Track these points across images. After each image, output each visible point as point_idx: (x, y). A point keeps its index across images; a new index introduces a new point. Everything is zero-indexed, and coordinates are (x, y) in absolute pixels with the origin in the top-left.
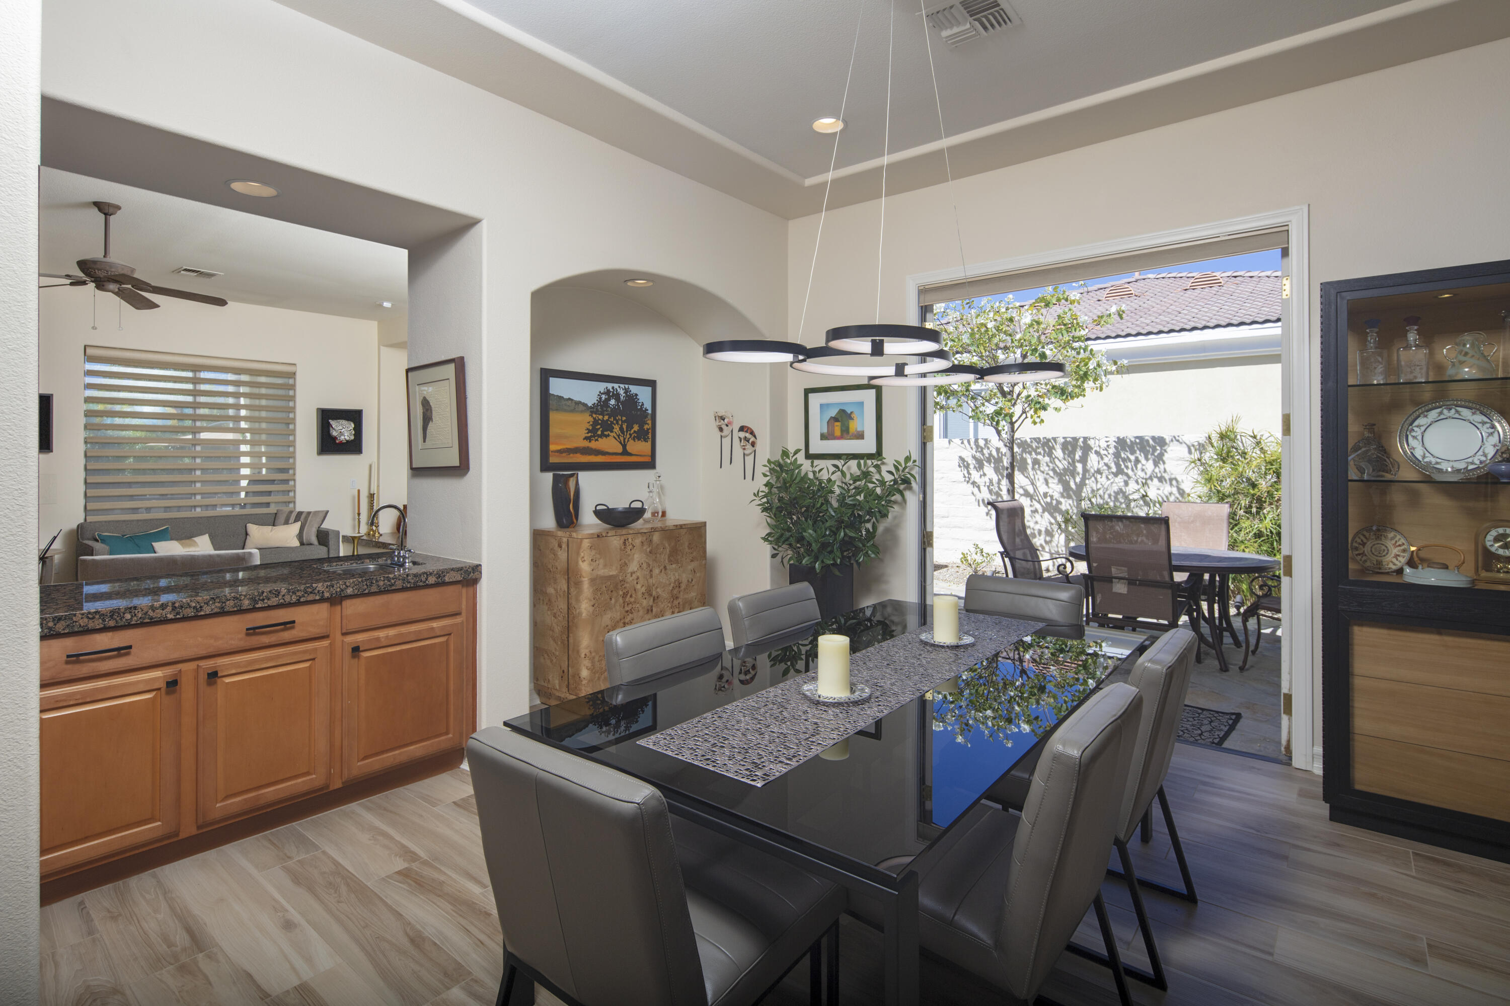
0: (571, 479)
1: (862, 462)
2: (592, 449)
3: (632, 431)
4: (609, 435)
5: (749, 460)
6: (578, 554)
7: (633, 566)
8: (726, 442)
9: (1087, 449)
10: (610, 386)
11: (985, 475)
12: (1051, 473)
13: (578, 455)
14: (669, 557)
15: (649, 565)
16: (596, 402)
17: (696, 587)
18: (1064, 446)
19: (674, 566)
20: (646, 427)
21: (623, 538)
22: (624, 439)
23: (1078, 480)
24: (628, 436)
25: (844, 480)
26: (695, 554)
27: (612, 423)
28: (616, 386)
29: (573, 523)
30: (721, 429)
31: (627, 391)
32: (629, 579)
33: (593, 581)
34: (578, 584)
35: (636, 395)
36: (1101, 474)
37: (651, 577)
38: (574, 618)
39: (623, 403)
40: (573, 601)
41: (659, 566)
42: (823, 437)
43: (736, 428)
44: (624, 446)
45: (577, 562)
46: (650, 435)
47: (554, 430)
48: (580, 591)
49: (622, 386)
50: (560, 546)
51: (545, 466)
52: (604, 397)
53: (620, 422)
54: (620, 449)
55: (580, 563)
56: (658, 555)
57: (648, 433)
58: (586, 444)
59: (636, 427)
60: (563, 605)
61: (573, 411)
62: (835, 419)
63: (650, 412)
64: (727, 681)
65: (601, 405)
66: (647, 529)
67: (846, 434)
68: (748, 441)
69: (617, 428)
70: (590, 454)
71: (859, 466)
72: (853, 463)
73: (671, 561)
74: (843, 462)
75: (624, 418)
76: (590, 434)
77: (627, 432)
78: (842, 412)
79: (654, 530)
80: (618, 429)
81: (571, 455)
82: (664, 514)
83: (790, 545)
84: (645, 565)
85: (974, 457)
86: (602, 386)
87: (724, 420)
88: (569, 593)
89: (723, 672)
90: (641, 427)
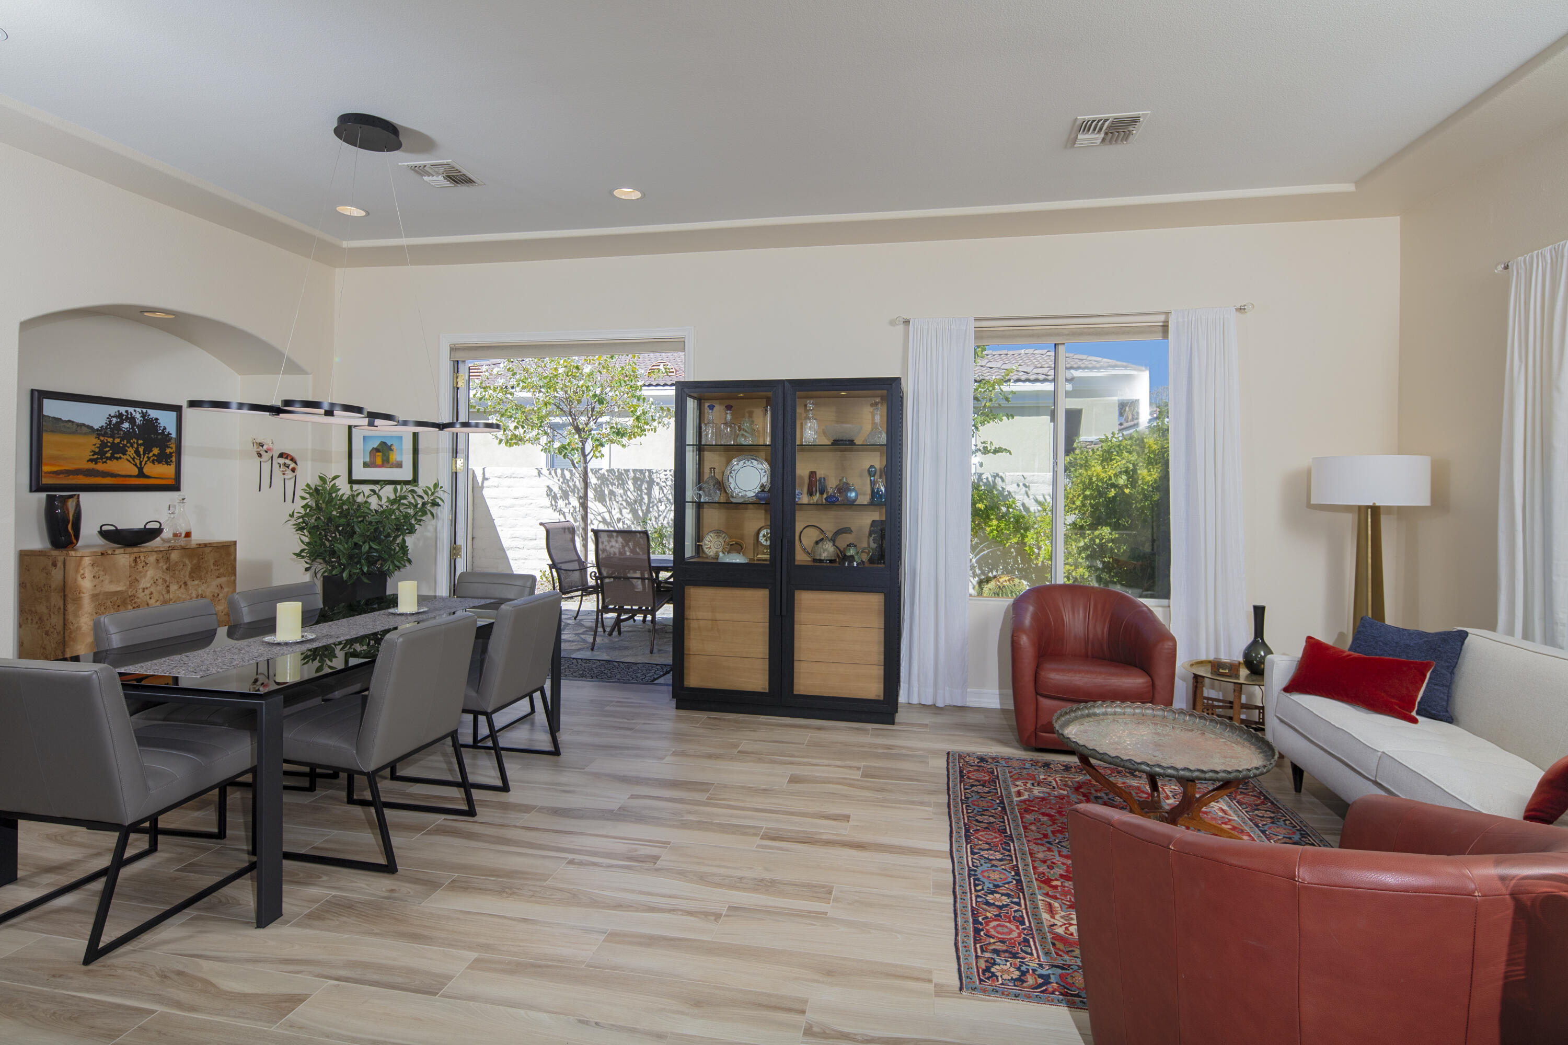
0: (71, 500)
1: (399, 487)
2: (98, 471)
3: (151, 454)
4: (120, 458)
5: (290, 485)
6: (77, 571)
7: (145, 582)
8: (266, 467)
9: (651, 483)
10: (123, 409)
11: (569, 503)
12: (624, 504)
13: (81, 477)
14: (190, 574)
15: (165, 581)
16: (105, 425)
17: (223, 601)
18: (635, 480)
19: (196, 582)
20: (168, 451)
21: (133, 556)
22: (141, 463)
23: (644, 508)
24: (146, 459)
25: (380, 503)
26: (221, 570)
27: (125, 445)
28: (131, 410)
29: (72, 543)
30: (260, 455)
31: (144, 415)
32: (140, 594)
33: (94, 597)
34: (77, 600)
35: (157, 419)
36: (661, 502)
37: (168, 592)
38: (71, 633)
39: (138, 427)
40: (70, 617)
41: (178, 582)
42: (366, 465)
43: (276, 455)
44: (141, 469)
45: (76, 580)
46: (174, 459)
47: (46, 452)
48: (79, 607)
49: (137, 409)
50: (54, 565)
51: (36, 485)
52: (114, 420)
53: (135, 446)
54: (135, 471)
55: (79, 578)
56: (177, 572)
57: (172, 457)
58: (91, 466)
59: (156, 451)
60: (56, 620)
61: (74, 433)
62: (377, 450)
63: (174, 435)
64: (263, 684)
65: (110, 428)
66: (164, 547)
67: (386, 463)
68: (288, 467)
69: (131, 451)
70: (95, 476)
71: (395, 490)
72: (389, 489)
73: (193, 577)
74: (379, 487)
75: (140, 442)
76: (95, 457)
77: (144, 455)
78: (383, 444)
79: (173, 548)
80: (133, 452)
81: (71, 477)
82: (188, 535)
83: (324, 559)
84: (160, 581)
85: (561, 488)
86: (113, 410)
87: (262, 446)
88: (65, 610)
89: (258, 676)
90: (163, 450)
